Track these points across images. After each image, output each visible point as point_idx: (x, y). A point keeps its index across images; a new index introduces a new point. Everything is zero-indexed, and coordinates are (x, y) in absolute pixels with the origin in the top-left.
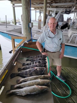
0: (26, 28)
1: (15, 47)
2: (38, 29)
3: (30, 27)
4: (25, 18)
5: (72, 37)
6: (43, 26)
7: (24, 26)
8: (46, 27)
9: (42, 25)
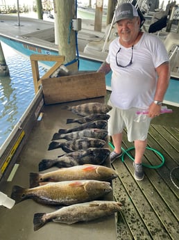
0: (64, 33)
1: (38, 79)
2: (95, 30)
3: (75, 29)
4: (63, 6)
5: (173, 53)
6: (106, 23)
7: (59, 27)
8: (113, 27)
9: (105, 19)
